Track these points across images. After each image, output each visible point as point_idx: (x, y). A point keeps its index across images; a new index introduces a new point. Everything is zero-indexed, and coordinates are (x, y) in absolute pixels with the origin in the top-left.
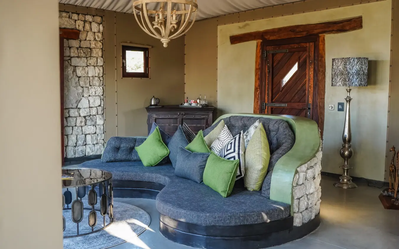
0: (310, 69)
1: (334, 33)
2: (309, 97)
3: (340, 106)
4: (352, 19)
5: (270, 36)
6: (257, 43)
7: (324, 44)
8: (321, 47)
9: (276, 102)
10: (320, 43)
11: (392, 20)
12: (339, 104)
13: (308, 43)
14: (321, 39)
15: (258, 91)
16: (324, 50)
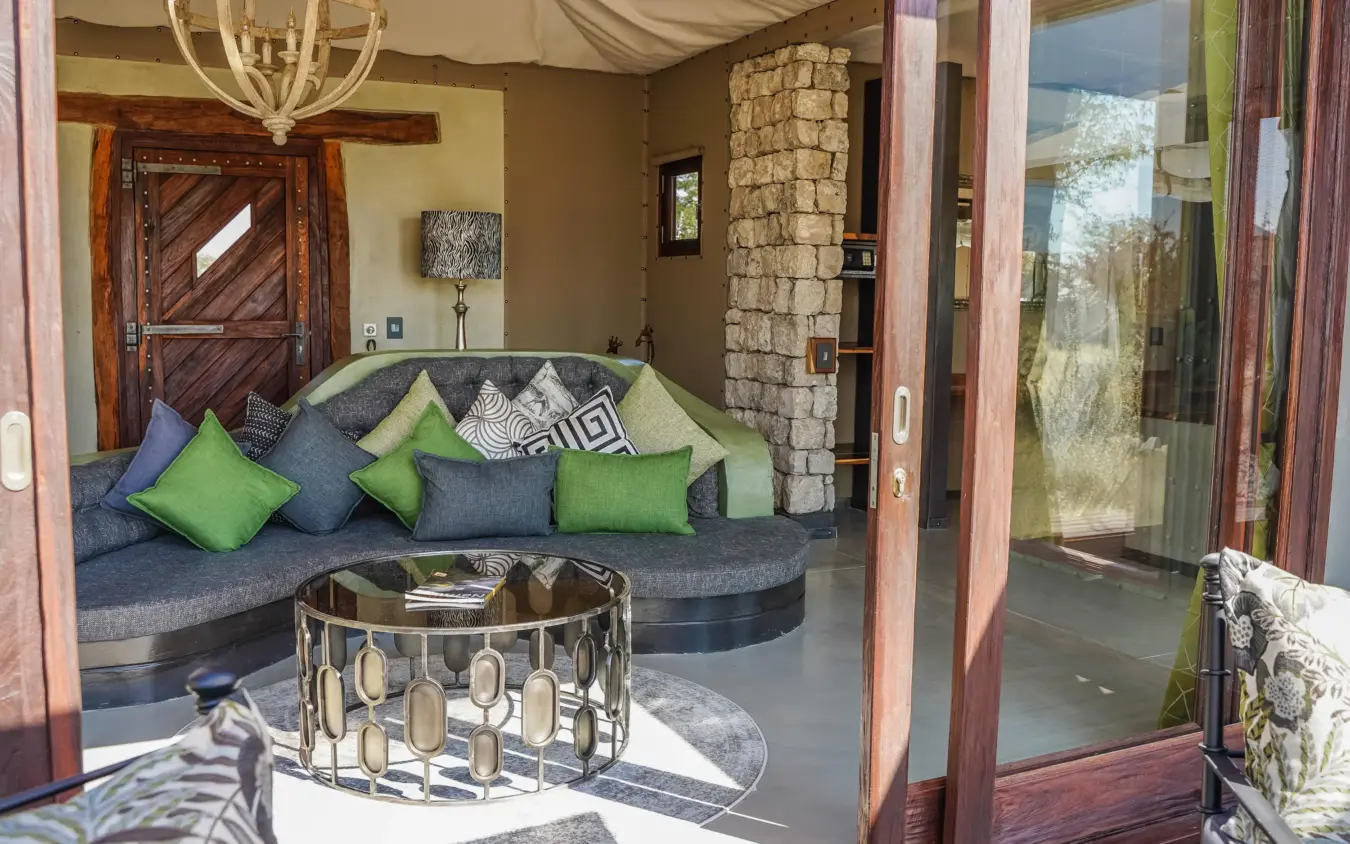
0: (295, 229)
1: (366, 142)
2: (296, 303)
3: (393, 326)
4: (410, 116)
5: (157, 118)
6: (96, 133)
7: (340, 166)
8: (332, 173)
9: (180, 322)
10: (330, 163)
11: (506, 136)
12: (390, 321)
13: (288, 158)
14: (329, 151)
15: (106, 287)
16: (341, 181)
